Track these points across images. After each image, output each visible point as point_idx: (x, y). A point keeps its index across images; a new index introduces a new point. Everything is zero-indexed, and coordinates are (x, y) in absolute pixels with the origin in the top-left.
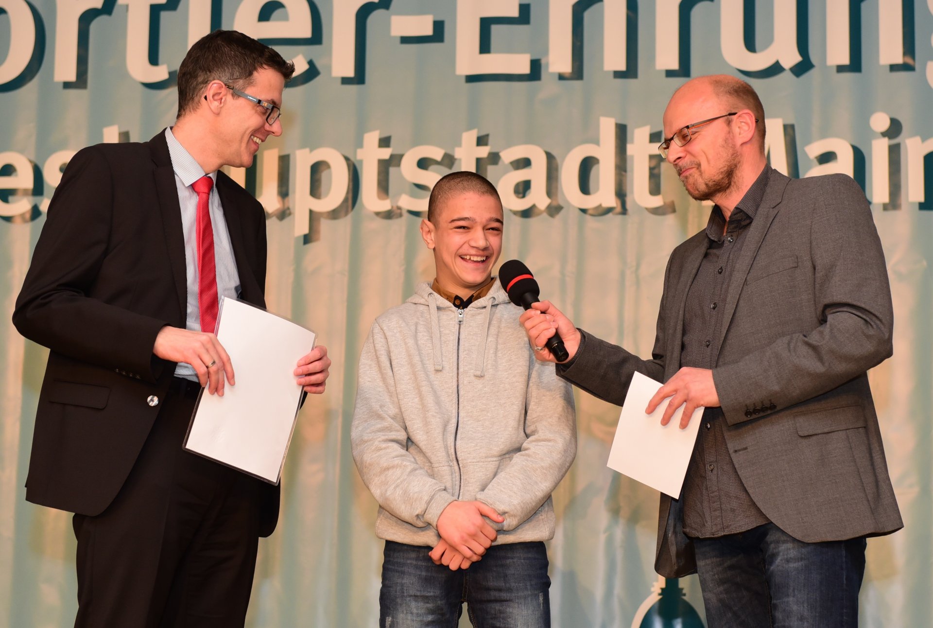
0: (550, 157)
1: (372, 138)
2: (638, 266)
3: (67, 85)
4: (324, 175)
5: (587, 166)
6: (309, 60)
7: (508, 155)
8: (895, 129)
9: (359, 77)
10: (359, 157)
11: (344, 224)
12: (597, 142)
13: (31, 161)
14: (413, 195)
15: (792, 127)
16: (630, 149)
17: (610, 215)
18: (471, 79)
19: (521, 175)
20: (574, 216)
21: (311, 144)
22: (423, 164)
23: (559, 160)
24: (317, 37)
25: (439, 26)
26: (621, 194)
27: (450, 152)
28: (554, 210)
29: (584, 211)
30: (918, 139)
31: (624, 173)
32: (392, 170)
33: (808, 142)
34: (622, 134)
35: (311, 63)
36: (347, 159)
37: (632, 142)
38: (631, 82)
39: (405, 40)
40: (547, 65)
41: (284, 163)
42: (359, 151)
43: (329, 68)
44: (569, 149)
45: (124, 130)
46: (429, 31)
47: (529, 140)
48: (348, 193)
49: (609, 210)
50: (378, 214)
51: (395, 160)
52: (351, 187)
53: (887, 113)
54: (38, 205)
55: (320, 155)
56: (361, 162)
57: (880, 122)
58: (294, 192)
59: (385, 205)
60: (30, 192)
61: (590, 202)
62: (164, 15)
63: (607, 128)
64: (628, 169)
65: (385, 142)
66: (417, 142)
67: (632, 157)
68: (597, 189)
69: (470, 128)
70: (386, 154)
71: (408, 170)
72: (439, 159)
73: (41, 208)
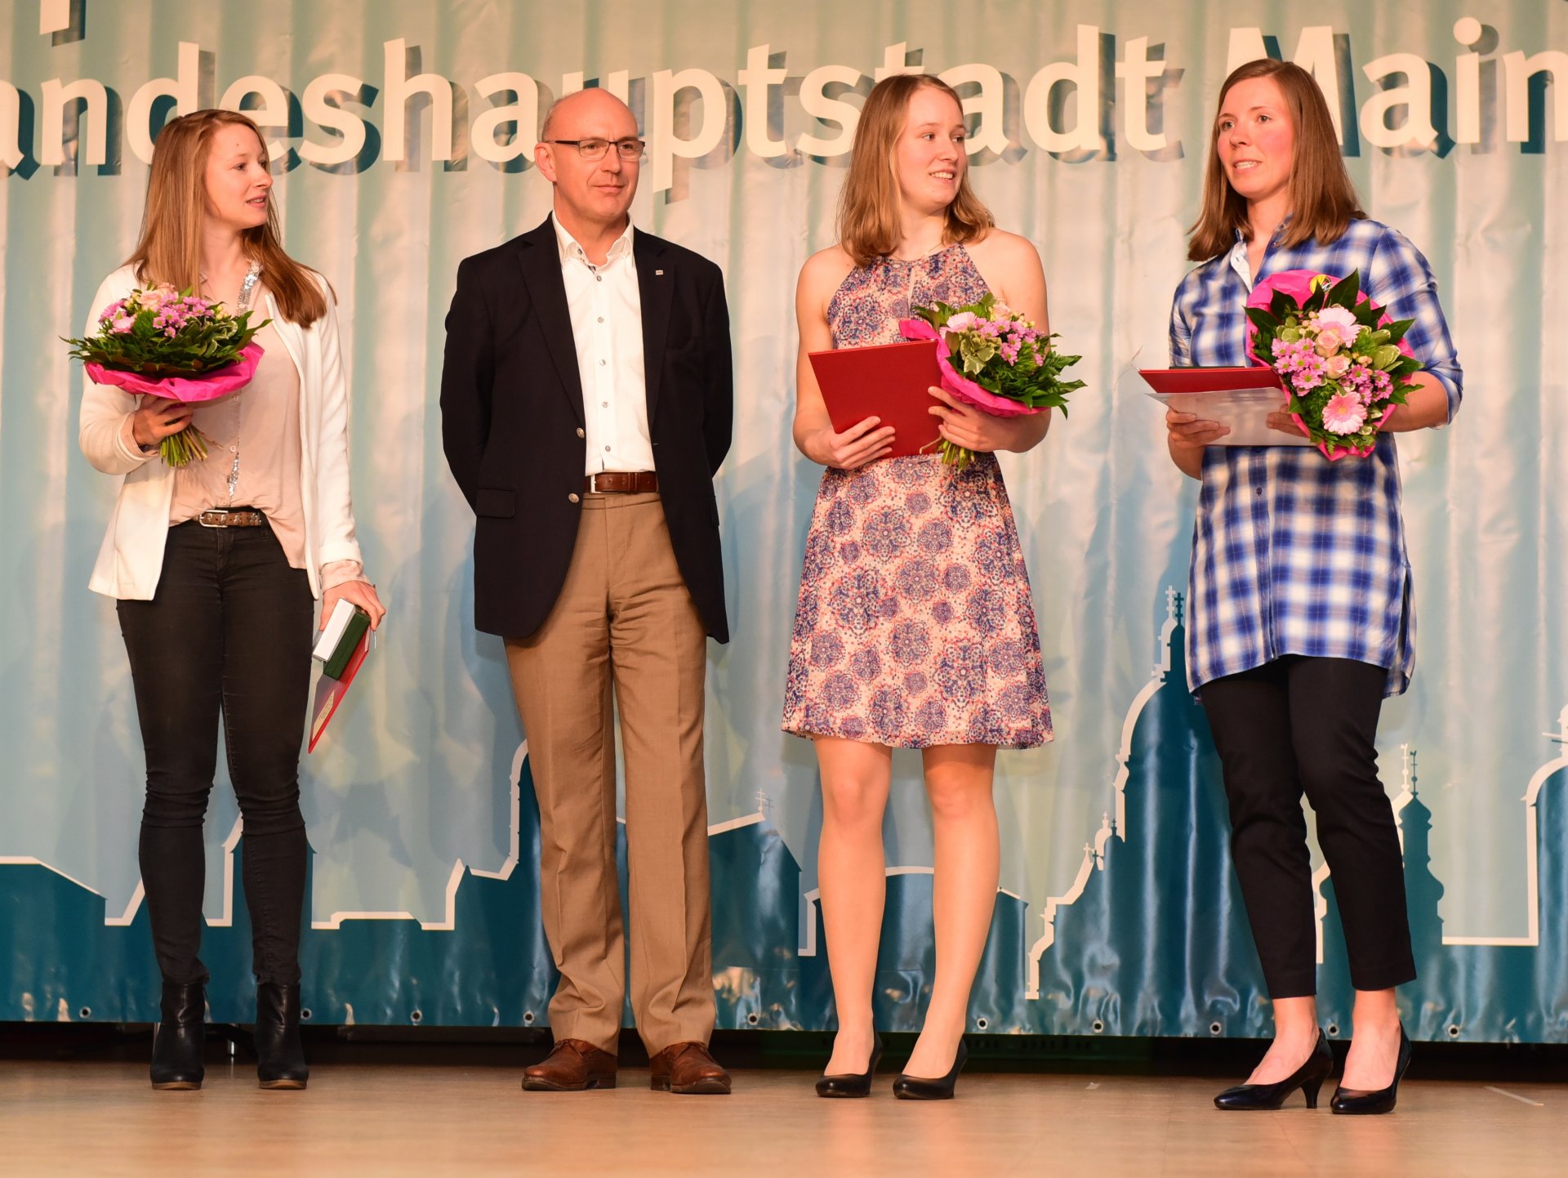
0: (1006, 78)
1: (758, 56)
2: (1131, 234)
4: (691, 108)
5: (1059, 93)
7: (951, 77)
8: (1489, 38)
10: (740, 83)
11: (718, 181)
12: (1073, 60)
13: (283, 89)
14: (817, 135)
15: (1346, 37)
16: (1120, 69)
17: (1093, 161)
20: (1042, 160)
21: (672, 62)
22: (829, 91)
23: (1020, 86)
26: (1107, 133)
27: (868, 74)
28: (1013, 155)
29: (1054, 155)
30: (1520, 54)
31: (1111, 103)
32: (788, 100)
33: (1368, 58)
34: (1109, 47)
36: (725, 84)
37: (1123, 60)
41: (638, 87)
42: (741, 72)
44: (1033, 68)
45: (413, 44)
47: (979, 57)
48: (726, 132)
49: (1091, 155)
50: (769, 161)
51: (792, 85)
52: (731, 123)
53: (1477, 18)
54: (296, 149)
55: (691, 77)
56: (744, 87)
57: (1468, 30)
58: (652, 130)
59: (779, 149)
60: (286, 131)
61: (1064, 143)
63: (1088, 41)
64: (1117, 98)
65: (776, 61)
66: (822, 60)
67: (1123, 80)
68: (1074, 126)
69: (896, 40)
70: (778, 76)
71: (810, 99)
72: (853, 83)
73: (300, 154)
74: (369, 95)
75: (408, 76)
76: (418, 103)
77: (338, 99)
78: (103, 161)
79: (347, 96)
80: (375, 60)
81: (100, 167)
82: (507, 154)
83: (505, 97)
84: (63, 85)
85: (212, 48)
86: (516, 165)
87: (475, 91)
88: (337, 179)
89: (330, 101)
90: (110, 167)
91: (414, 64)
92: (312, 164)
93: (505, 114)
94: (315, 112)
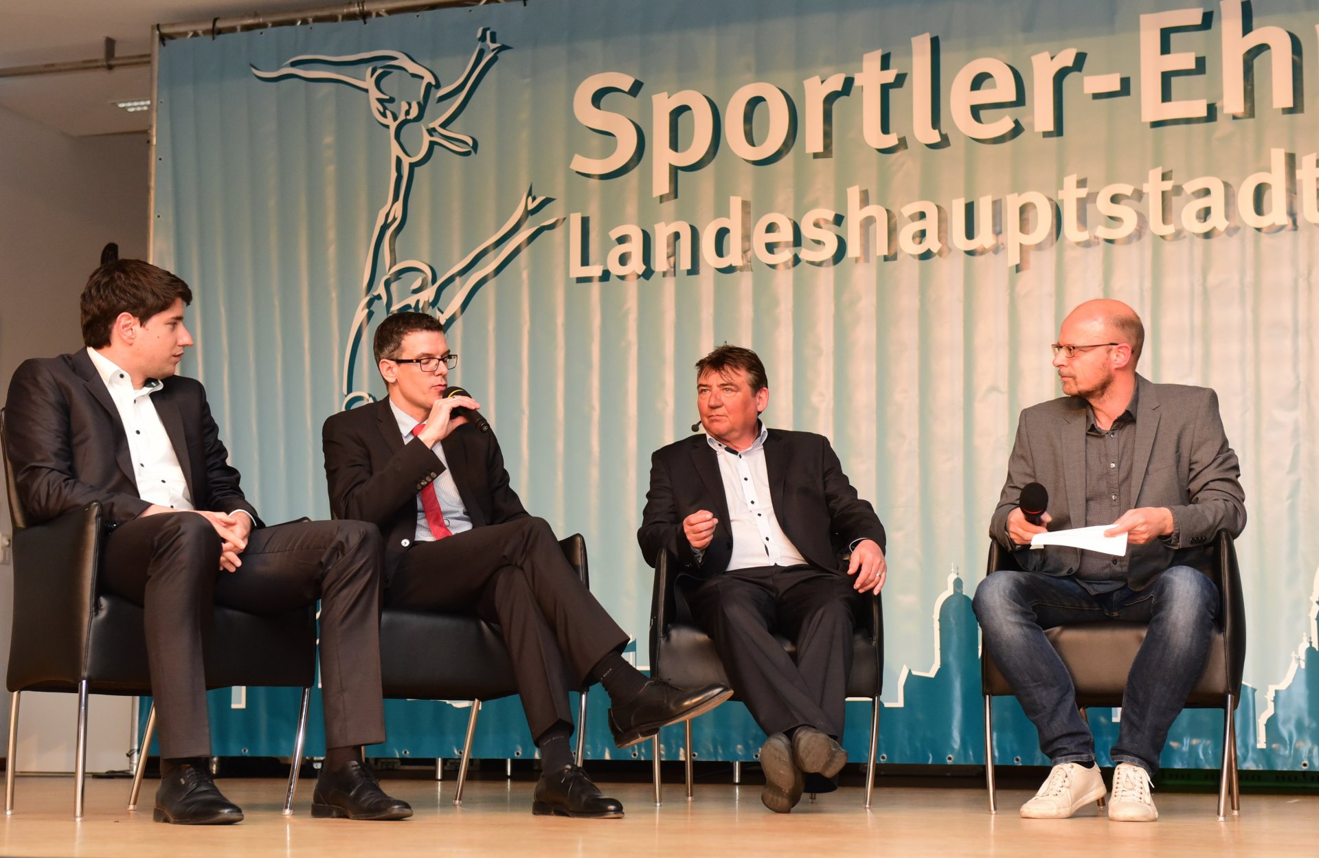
0: (1226, 185)
1: (1070, 181)
2: (1309, 274)
3: (816, 156)
4: (1030, 215)
5: (1260, 192)
6: (1015, 119)
7: (1190, 187)
9: (1059, 130)
10: (1060, 198)
11: (1049, 256)
12: (1269, 170)
13: (790, 219)
14: (1108, 226)
16: (1299, 174)
17: (1283, 231)
18: (1156, 124)
19: (1202, 203)
20: (1250, 234)
21: (1018, 188)
22: (1115, 199)
23: (1235, 188)
24: (1020, 100)
25: (1125, 82)
26: (1292, 214)
27: (1138, 188)
28: (1231, 231)
29: (1259, 230)
31: (1293, 195)
32: (1089, 207)
34: (1291, 161)
35: (1016, 122)
36: (1050, 200)
37: (1301, 168)
38: (1298, 116)
39: (1097, 96)
40: (1222, 108)
41: (997, 207)
42: (1060, 192)
43: (1032, 125)
44: (1243, 176)
45: (864, 189)
46: (1116, 87)
47: (1208, 172)
48: (1052, 228)
49: (1282, 228)
50: (1078, 244)
51: (1092, 197)
52: (1055, 222)
54: (798, 254)
55: (1027, 197)
56: (1062, 200)
58: (1006, 230)
59: (1084, 236)
60: (791, 244)
61: (1264, 222)
62: (892, 92)
63: (1278, 158)
64: (1298, 191)
65: (1082, 183)
66: (1110, 181)
67: (1301, 180)
68: (1271, 210)
69: (1155, 166)
70: (1083, 193)
71: (1103, 205)
72: (1129, 194)
73: (800, 256)
74: (839, 220)
75: (861, 208)
76: (868, 222)
77: (822, 223)
78: (689, 268)
79: (826, 221)
80: (842, 199)
81: (688, 271)
82: (921, 249)
83: (918, 216)
84: (667, 225)
85: (749, 199)
86: (927, 255)
87: (901, 214)
88: (822, 270)
89: (817, 225)
90: (694, 270)
91: (865, 200)
92: (808, 262)
93: (918, 226)
94: (808, 231)
